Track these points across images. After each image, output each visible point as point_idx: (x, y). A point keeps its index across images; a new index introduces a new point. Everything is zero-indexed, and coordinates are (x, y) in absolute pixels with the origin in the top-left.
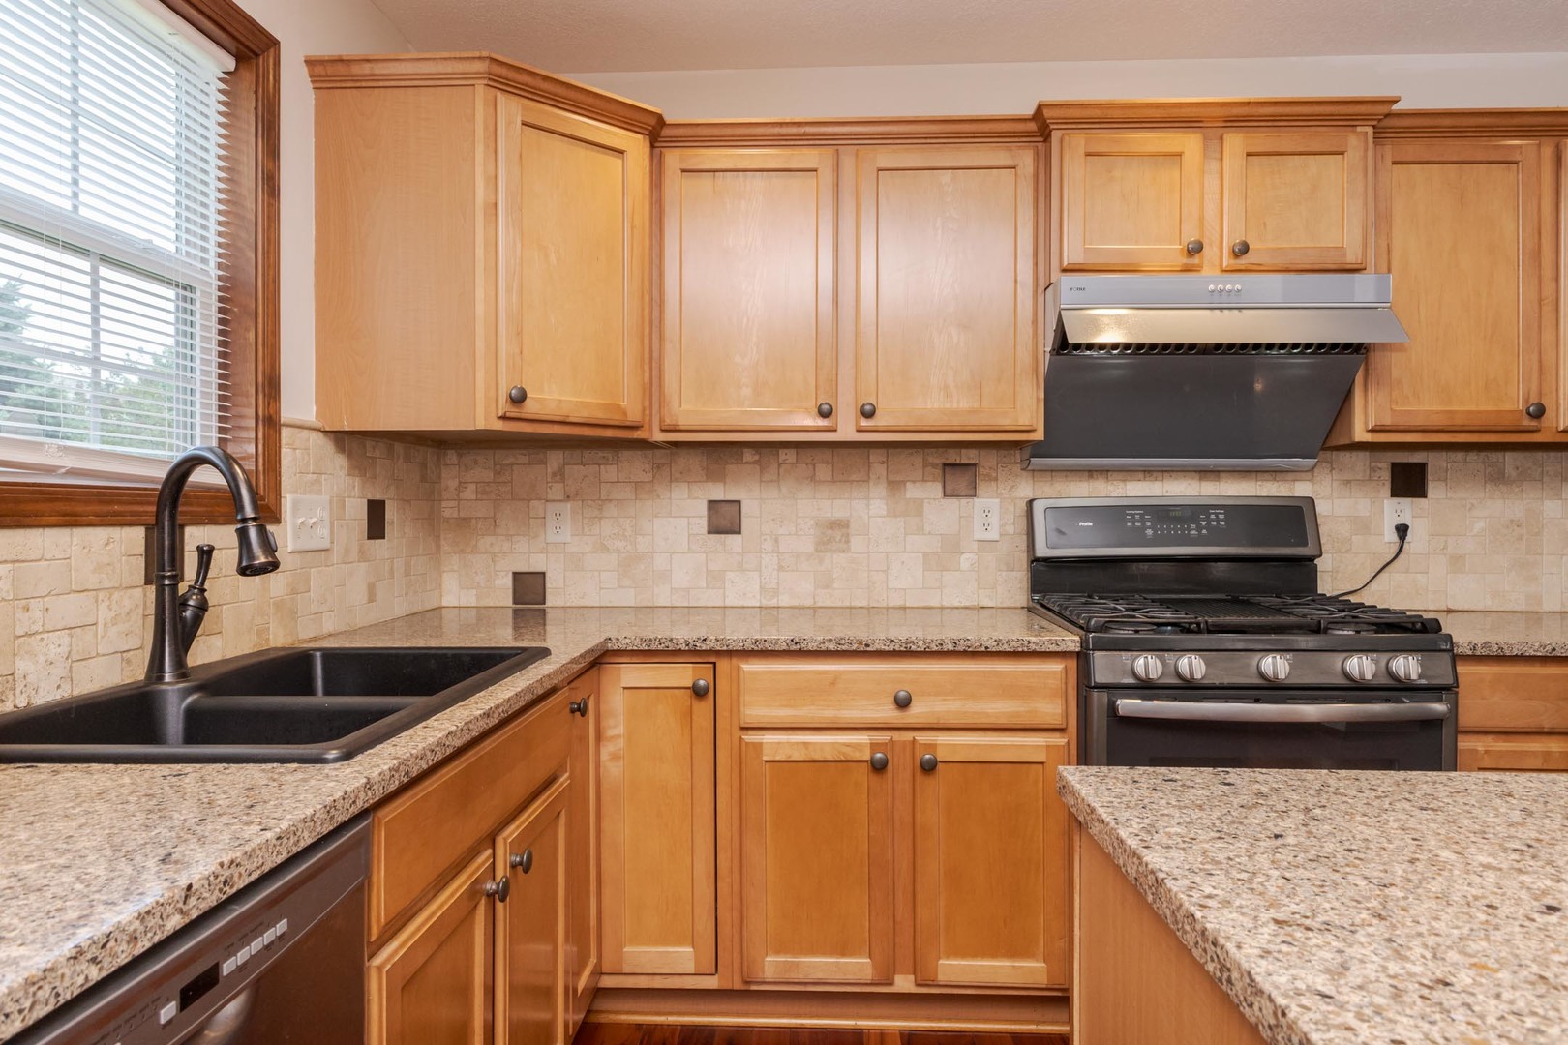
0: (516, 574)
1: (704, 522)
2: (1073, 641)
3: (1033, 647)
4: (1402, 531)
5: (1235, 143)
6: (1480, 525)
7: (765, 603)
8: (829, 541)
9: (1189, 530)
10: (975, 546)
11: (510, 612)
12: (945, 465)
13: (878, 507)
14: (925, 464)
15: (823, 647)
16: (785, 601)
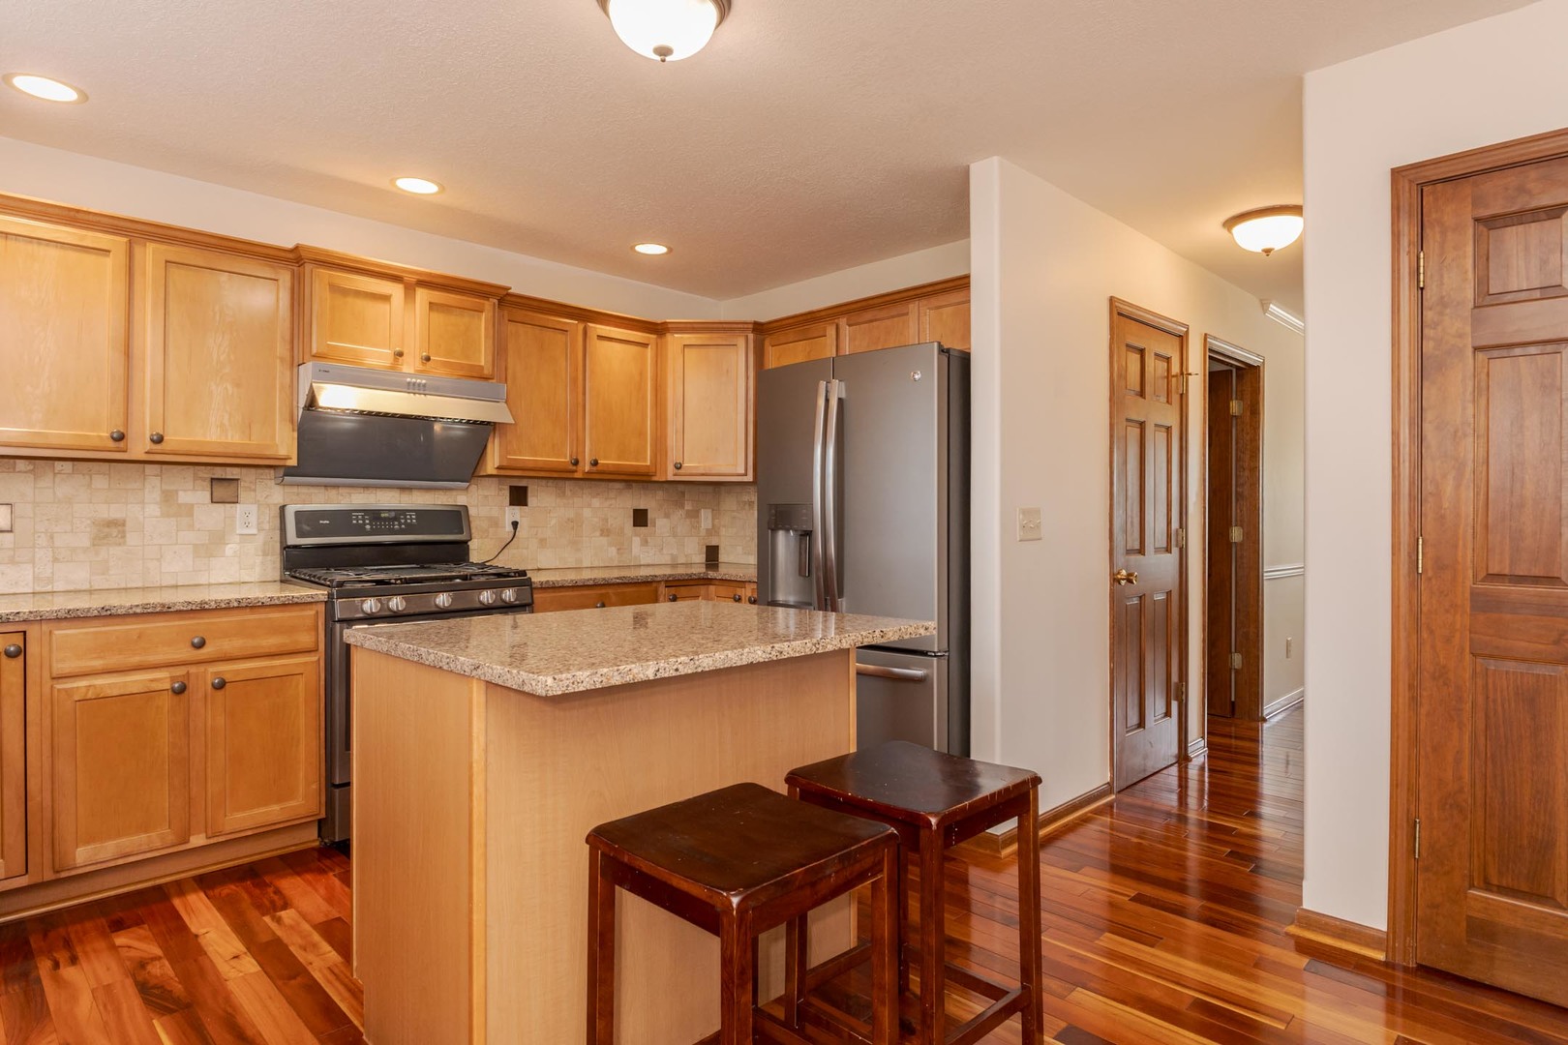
2: (323, 595)
3: (296, 600)
4: (515, 524)
5: (422, 295)
6: (553, 522)
7: (39, 589)
8: (106, 536)
9: (394, 525)
10: (237, 539)
12: (212, 479)
13: (153, 510)
14: (196, 478)
15: (131, 612)
16: (59, 586)
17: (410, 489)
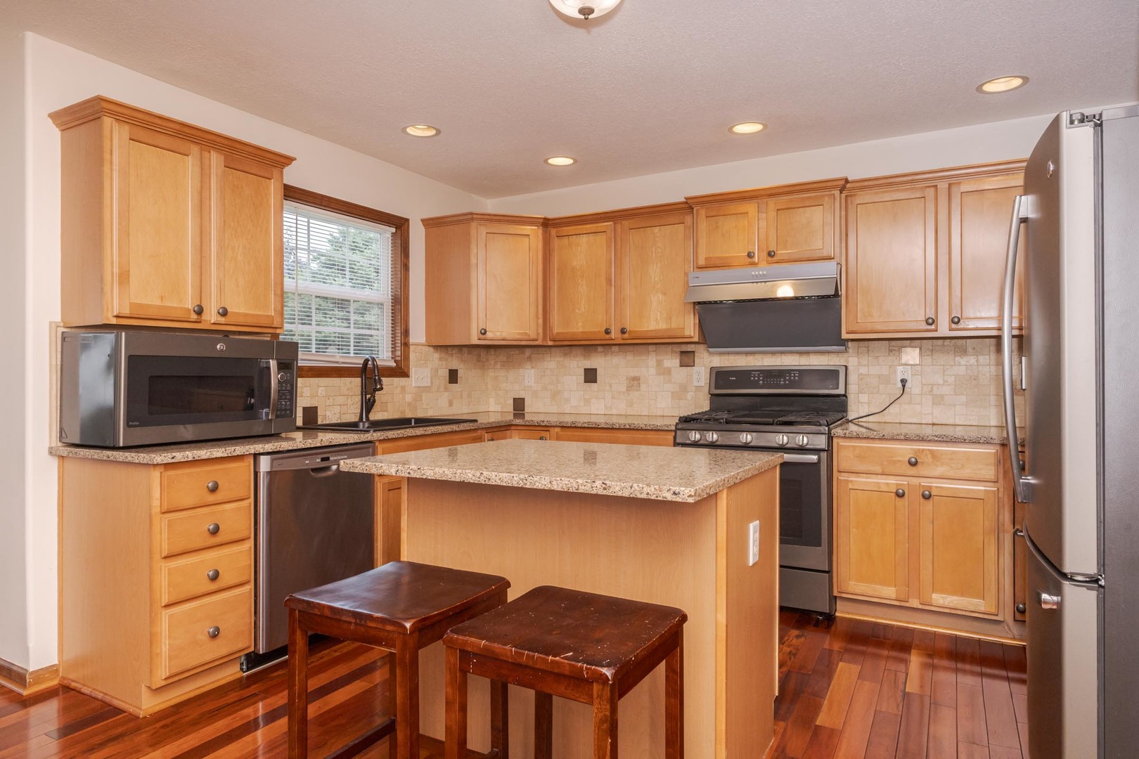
0: (514, 399)
1: (583, 377)
3: (659, 428)
4: (904, 382)
5: (772, 205)
7: (606, 413)
8: (632, 386)
9: (780, 381)
10: (694, 389)
11: (512, 414)
12: (681, 352)
13: (653, 371)
14: (673, 352)
15: (583, 426)
16: (614, 412)
17: (808, 353)
